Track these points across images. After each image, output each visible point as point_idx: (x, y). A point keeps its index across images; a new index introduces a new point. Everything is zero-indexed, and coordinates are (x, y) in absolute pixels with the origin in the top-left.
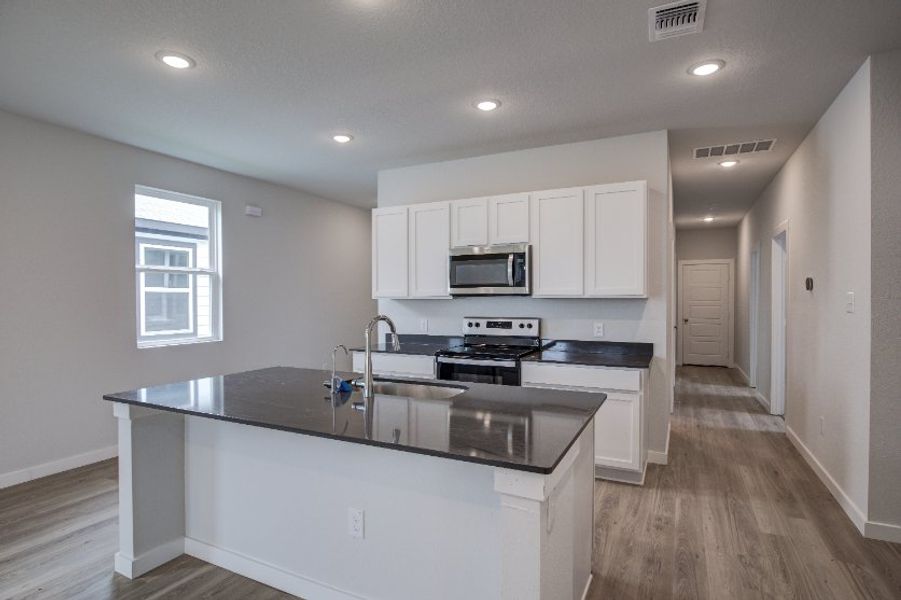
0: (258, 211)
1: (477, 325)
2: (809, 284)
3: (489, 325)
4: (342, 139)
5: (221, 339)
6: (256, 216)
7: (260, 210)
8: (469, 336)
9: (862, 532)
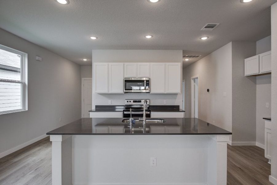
0: (40, 59)
1: (130, 102)
2: (208, 90)
3: (134, 102)
4: (93, 38)
5: (27, 109)
6: (39, 61)
7: (41, 58)
8: (126, 105)
9: (231, 145)
